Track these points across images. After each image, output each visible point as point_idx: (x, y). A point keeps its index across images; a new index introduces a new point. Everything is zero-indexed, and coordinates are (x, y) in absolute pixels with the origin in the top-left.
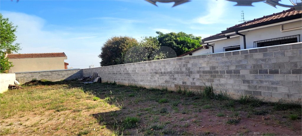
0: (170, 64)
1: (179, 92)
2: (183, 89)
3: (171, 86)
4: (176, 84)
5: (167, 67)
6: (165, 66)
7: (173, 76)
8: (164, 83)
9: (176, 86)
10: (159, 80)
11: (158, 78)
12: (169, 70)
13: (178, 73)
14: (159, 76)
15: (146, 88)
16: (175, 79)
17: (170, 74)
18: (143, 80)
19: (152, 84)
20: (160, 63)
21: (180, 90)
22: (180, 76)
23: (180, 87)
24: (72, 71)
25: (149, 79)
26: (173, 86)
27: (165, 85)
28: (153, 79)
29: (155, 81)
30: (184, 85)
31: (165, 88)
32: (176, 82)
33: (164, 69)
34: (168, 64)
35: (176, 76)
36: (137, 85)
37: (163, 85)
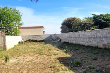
0: (100, 32)
1: (106, 49)
2: (107, 47)
3: (100, 45)
4: (103, 44)
5: (98, 34)
6: (97, 33)
7: (102, 39)
8: (96, 43)
9: (103, 45)
10: (93, 41)
11: (93, 40)
12: (99, 36)
13: (104, 37)
14: (93, 39)
15: (86, 45)
16: (103, 41)
17: (100, 38)
18: (84, 41)
19: (89, 43)
20: (94, 32)
21: (106, 47)
22: (106, 39)
23: (106, 46)
24: (47, 35)
25: (87, 40)
26: (101, 45)
27: (96, 44)
28: (90, 41)
29: (91, 42)
30: (108, 44)
31: (97, 46)
32: (104, 43)
33: (97, 35)
34: (98, 32)
35: (104, 39)
36: (81, 44)
37: (95, 44)
